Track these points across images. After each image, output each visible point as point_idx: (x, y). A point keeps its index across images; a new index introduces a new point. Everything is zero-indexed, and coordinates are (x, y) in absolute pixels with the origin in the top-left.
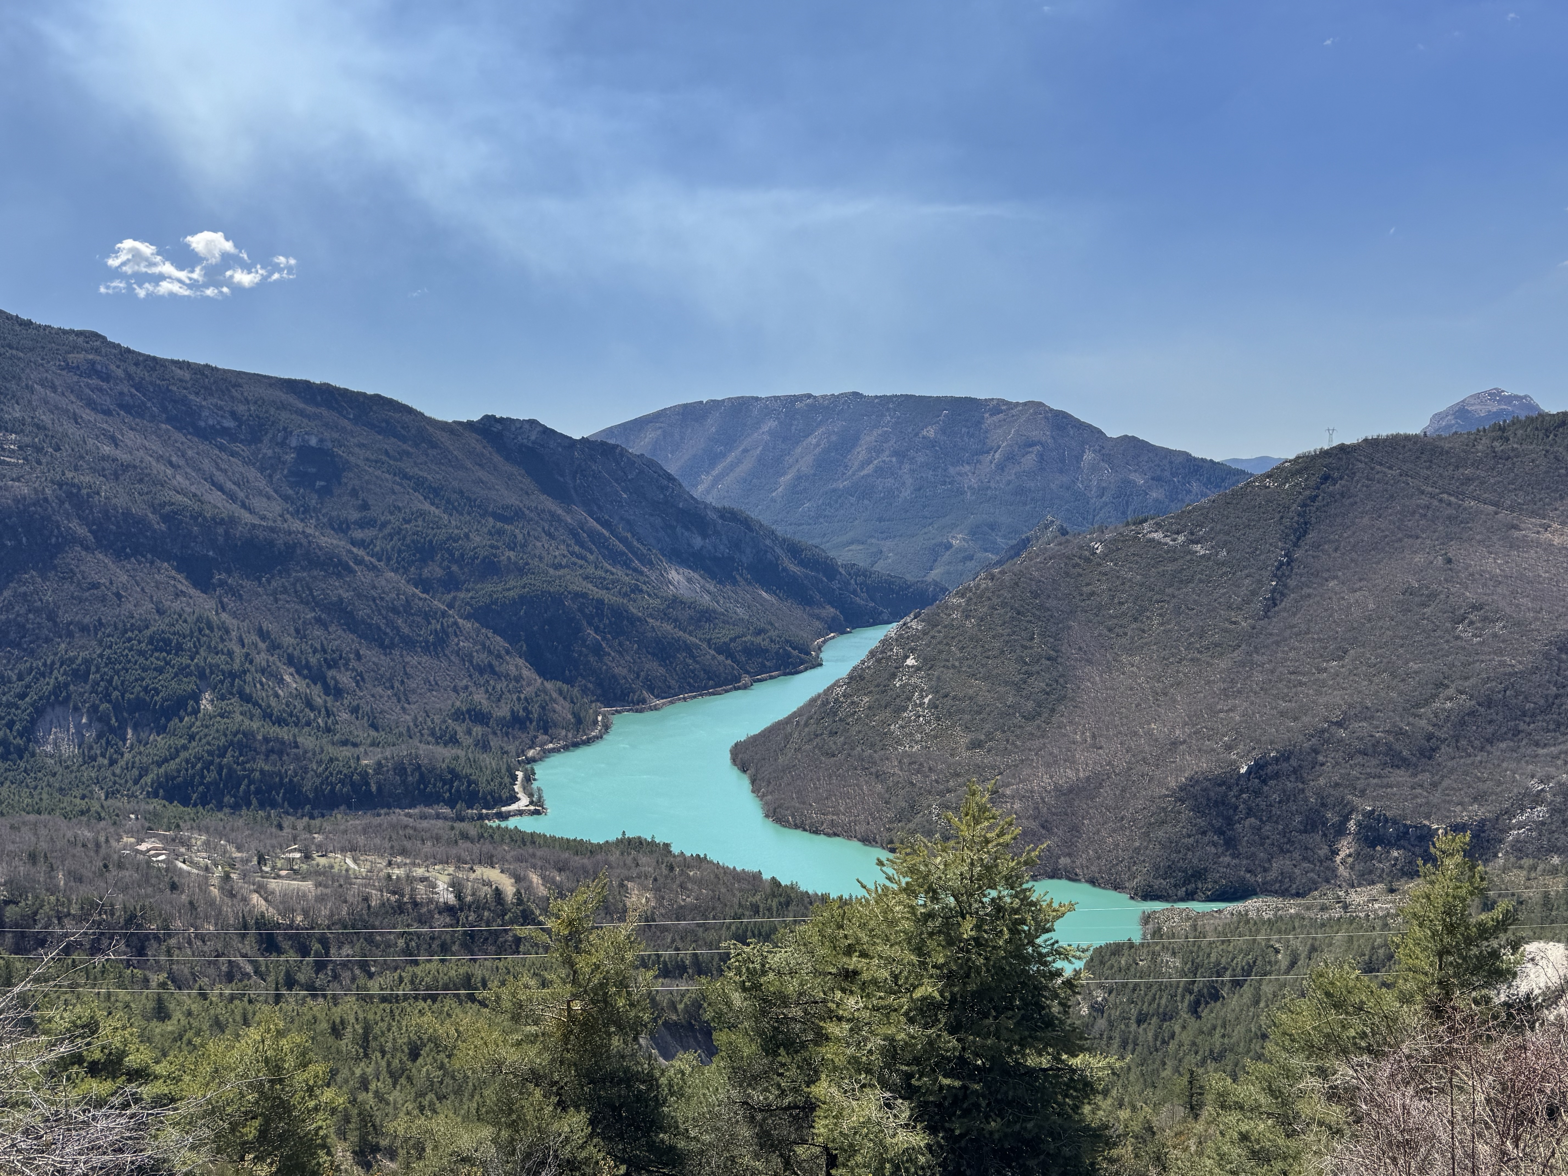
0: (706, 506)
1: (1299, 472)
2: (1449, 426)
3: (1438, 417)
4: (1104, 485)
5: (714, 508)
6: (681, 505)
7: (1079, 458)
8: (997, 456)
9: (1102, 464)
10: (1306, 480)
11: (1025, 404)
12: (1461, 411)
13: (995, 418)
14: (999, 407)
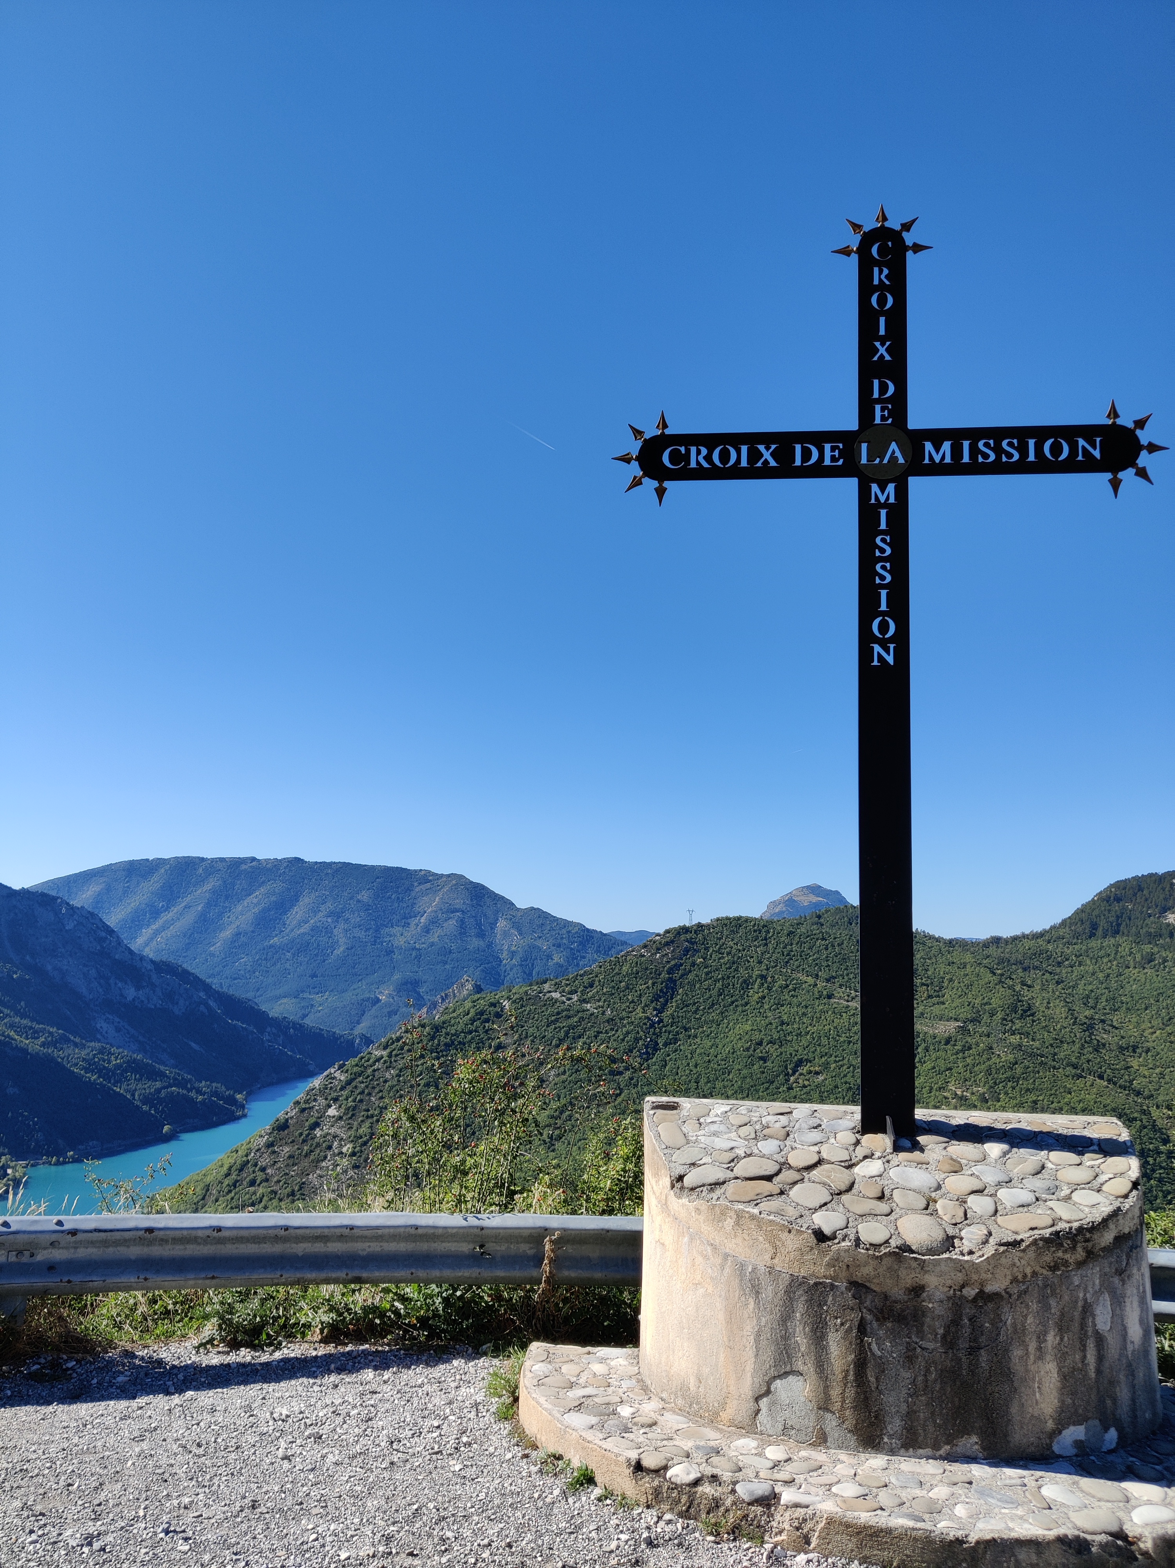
0: (142, 958)
1: (667, 944)
2: (781, 912)
3: (774, 904)
4: (513, 948)
5: (152, 961)
6: (117, 957)
7: (493, 925)
8: (423, 920)
9: (512, 931)
10: (673, 952)
11: (449, 876)
12: (790, 901)
13: (422, 887)
14: (426, 878)
